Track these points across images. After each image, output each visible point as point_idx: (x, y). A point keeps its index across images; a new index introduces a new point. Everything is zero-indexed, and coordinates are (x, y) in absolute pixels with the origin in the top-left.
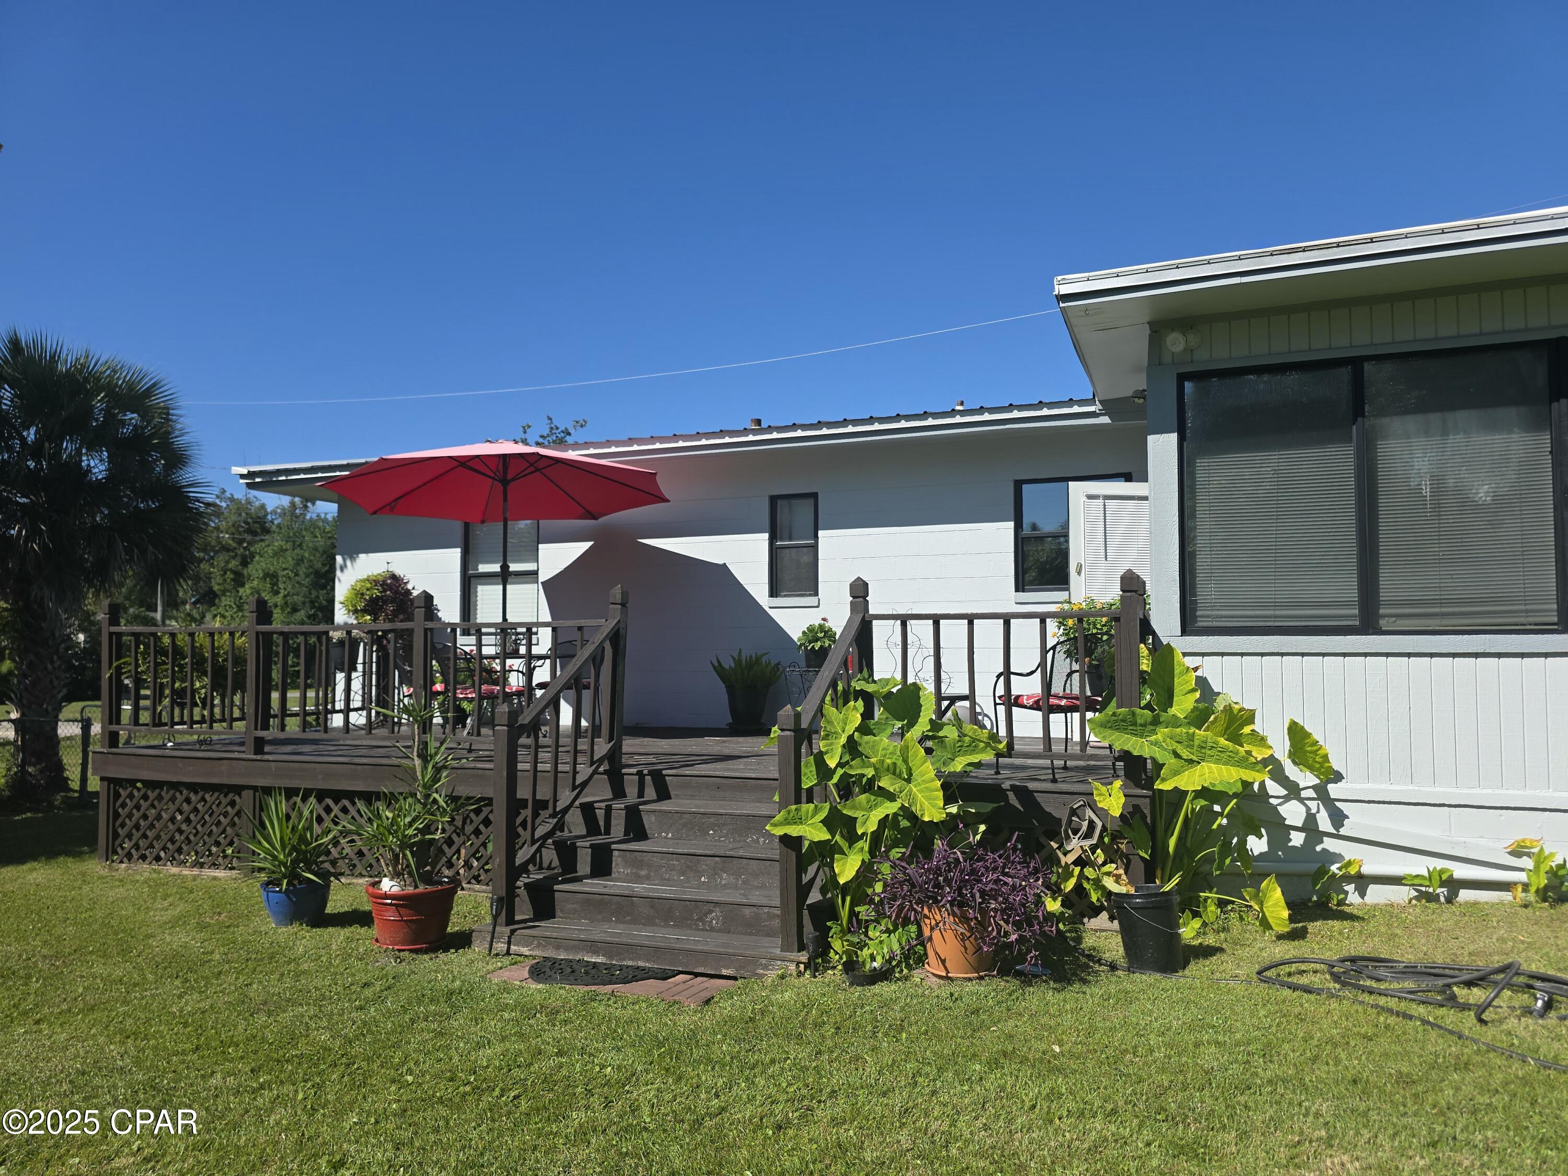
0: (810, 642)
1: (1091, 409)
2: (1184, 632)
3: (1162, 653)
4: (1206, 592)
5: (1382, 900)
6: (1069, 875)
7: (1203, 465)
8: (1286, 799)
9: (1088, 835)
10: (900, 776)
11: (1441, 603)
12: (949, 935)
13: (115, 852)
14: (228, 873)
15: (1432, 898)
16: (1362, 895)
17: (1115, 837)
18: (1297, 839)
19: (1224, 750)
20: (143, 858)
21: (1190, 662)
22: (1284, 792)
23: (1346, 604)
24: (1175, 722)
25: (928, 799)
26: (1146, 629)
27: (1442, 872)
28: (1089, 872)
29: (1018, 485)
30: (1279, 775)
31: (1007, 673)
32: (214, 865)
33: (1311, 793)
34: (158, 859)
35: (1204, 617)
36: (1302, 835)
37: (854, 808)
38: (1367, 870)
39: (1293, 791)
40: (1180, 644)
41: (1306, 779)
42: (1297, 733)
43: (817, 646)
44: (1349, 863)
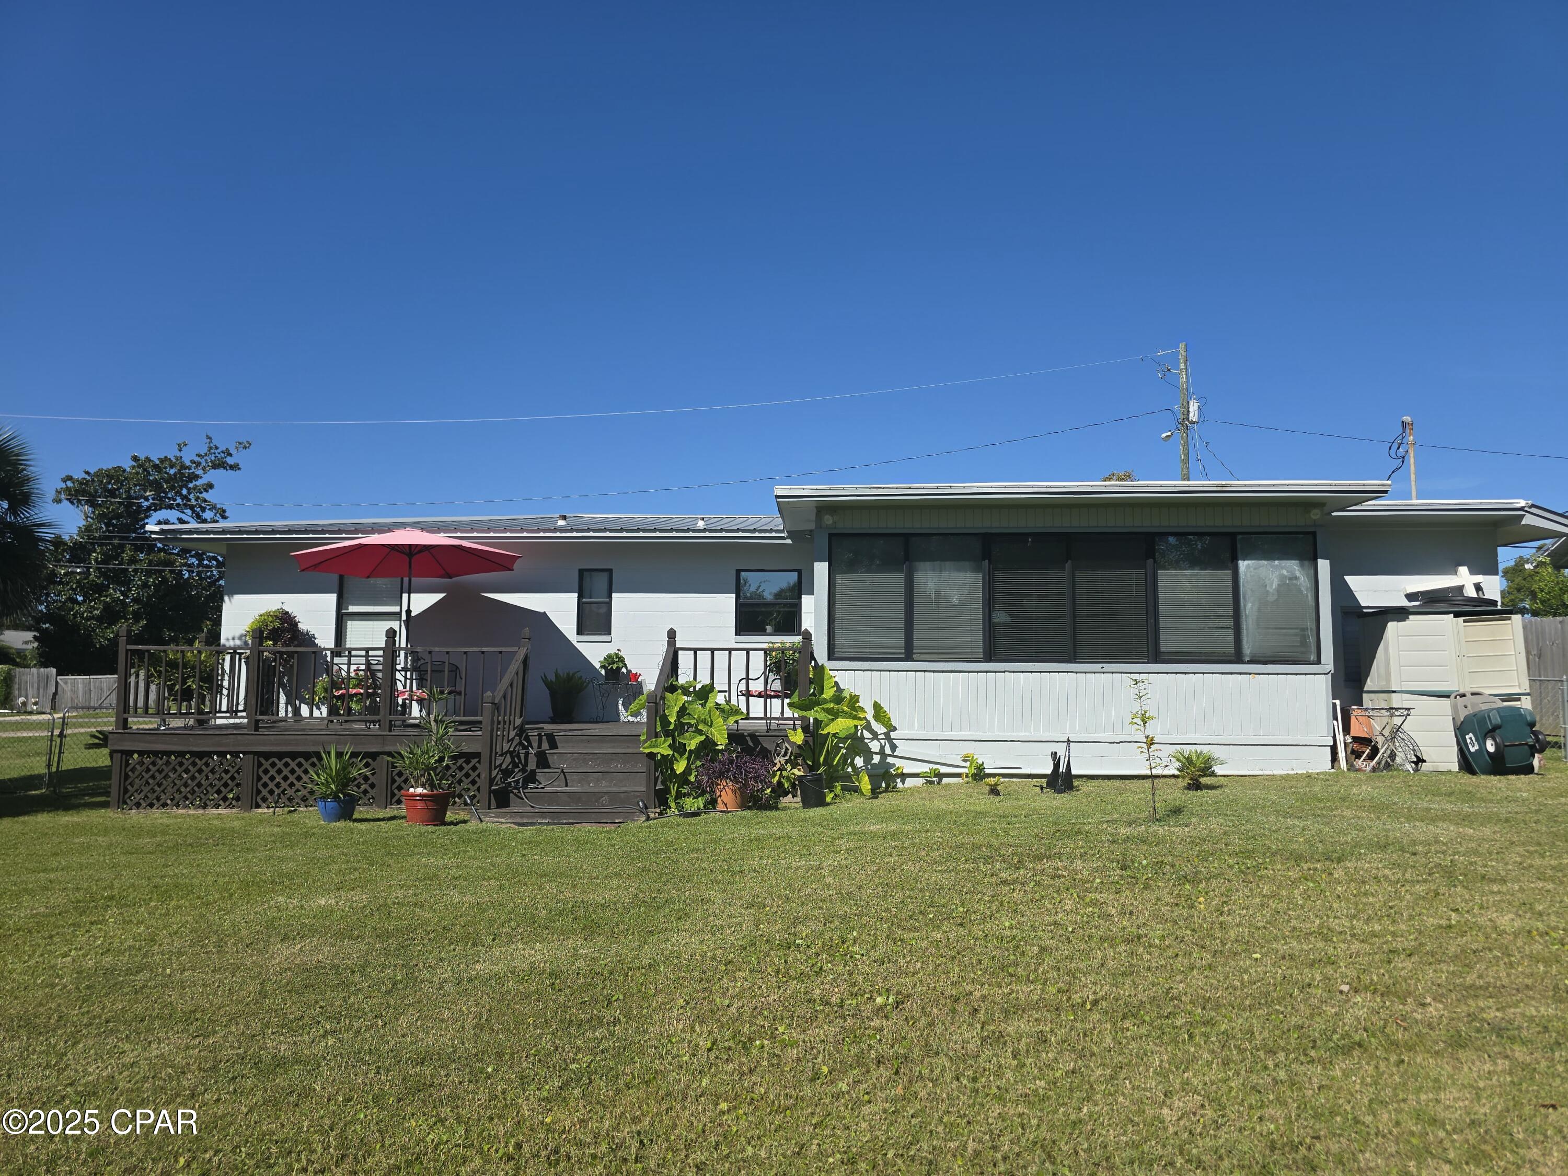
0: (609, 664)
1: (782, 535)
2: (829, 659)
3: (819, 669)
4: (840, 640)
5: (912, 785)
6: (774, 775)
7: (839, 579)
8: (872, 739)
9: (785, 755)
10: (707, 724)
11: (939, 648)
12: (729, 791)
13: (125, 803)
14: (228, 811)
15: (931, 783)
16: (903, 783)
17: (796, 758)
18: (876, 759)
19: (847, 713)
20: (151, 805)
21: (833, 673)
22: (871, 736)
23: (900, 648)
24: (825, 701)
25: (720, 734)
26: (812, 657)
27: (935, 770)
28: (784, 773)
29: (738, 572)
30: (868, 727)
31: (747, 679)
32: (217, 806)
33: (883, 736)
34: (164, 805)
35: (838, 652)
36: (879, 757)
37: (684, 739)
38: (905, 771)
39: (875, 736)
40: (829, 665)
41: (880, 729)
42: (877, 706)
43: (615, 666)
44: (898, 768)
